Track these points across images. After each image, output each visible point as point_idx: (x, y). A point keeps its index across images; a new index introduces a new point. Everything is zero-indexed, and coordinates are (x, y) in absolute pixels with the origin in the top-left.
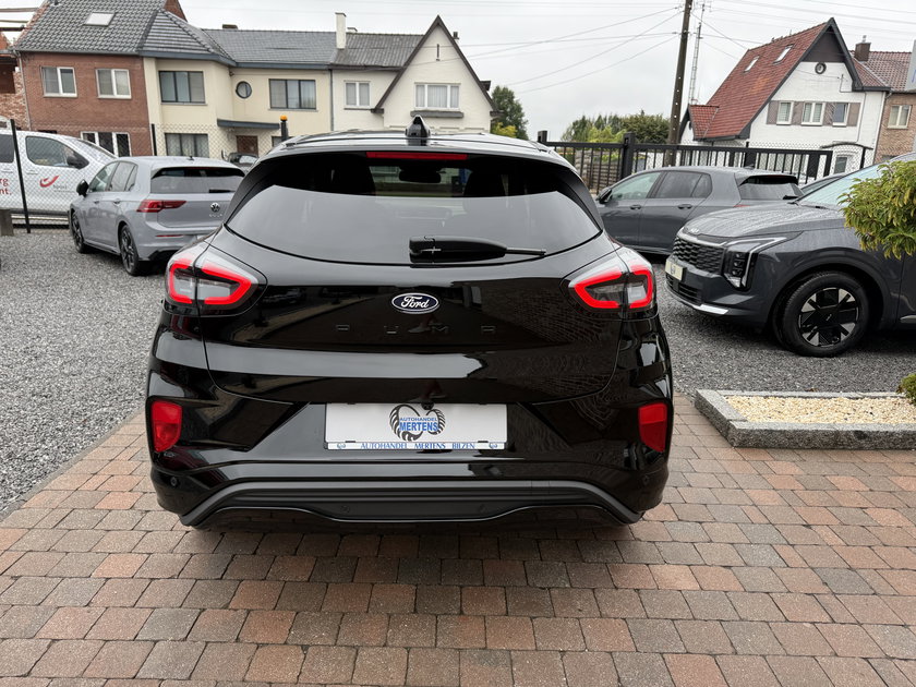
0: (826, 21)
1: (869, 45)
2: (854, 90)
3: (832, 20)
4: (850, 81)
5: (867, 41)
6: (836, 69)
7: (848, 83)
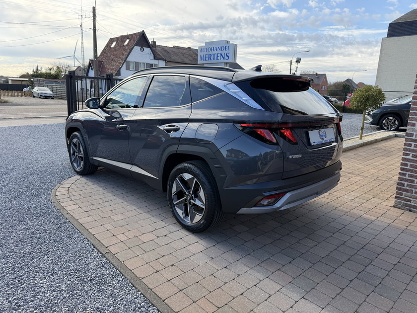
0: (142, 31)
1: (155, 42)
2: (155, 59)
3: (143, 31)
5: (155, 41)
6: (147, 50)
7: (152, 56)
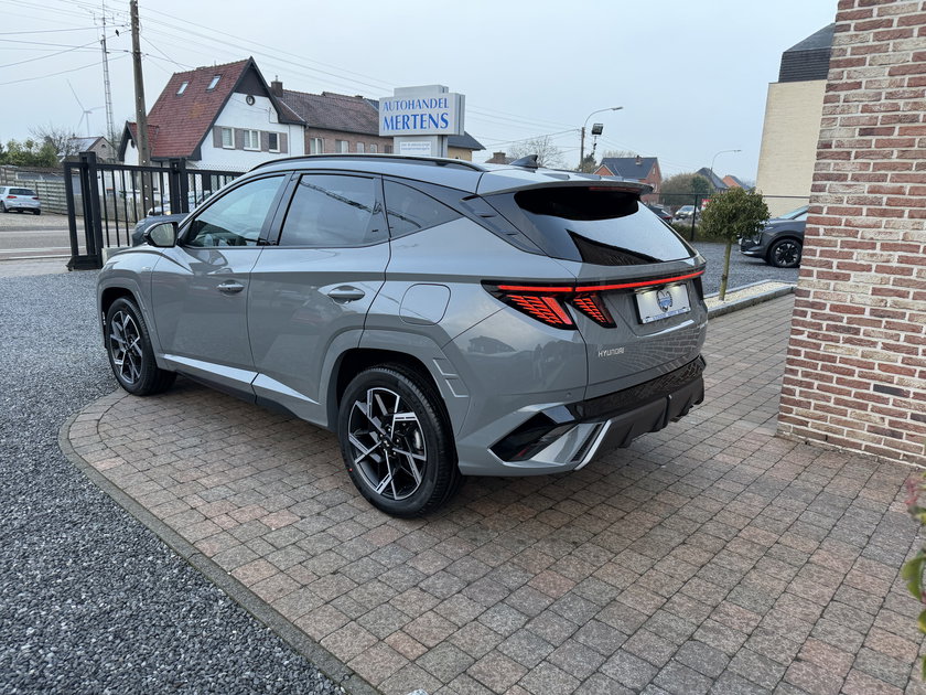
1: (281, 84)
2: (280, 122)
3: (251, 58)
4: (276, 114)
5: (279, 80)
6: (262, 102)
7: (274, 116)
